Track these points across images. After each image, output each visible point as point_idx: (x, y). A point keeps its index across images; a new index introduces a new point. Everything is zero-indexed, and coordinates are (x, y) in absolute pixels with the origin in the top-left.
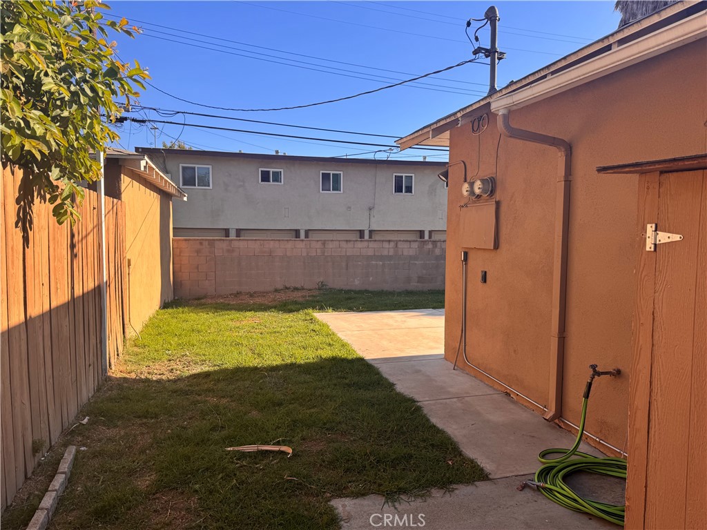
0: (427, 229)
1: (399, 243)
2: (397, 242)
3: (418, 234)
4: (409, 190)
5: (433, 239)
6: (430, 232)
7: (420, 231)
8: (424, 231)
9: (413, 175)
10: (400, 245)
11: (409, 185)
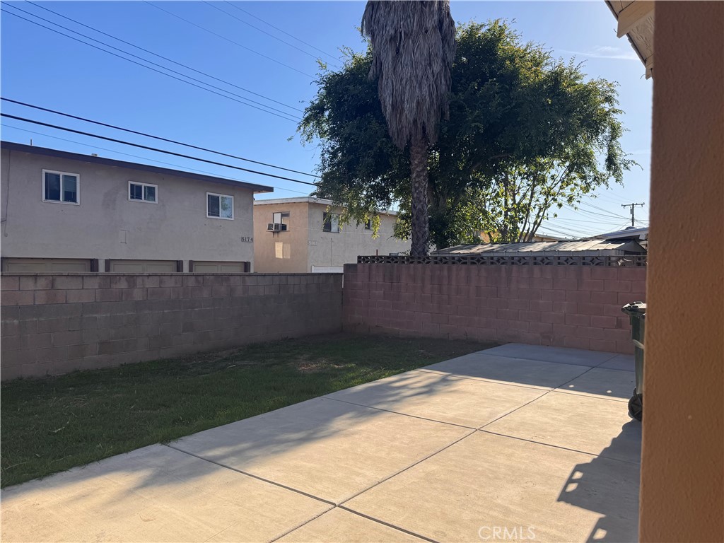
0: (102, 257)
1: (59, 280)
2: (53, 279)
3: (88, 265)
4: (71, 197)
5: (112, 272)
6: (108, 262)
7: (91, 260)
8: (96, 261)
9: (78, 176)
10: (60, 284)
11: (71, 190)
